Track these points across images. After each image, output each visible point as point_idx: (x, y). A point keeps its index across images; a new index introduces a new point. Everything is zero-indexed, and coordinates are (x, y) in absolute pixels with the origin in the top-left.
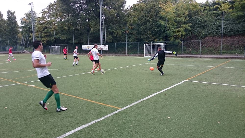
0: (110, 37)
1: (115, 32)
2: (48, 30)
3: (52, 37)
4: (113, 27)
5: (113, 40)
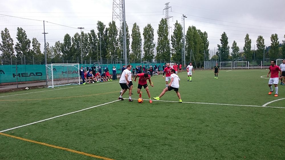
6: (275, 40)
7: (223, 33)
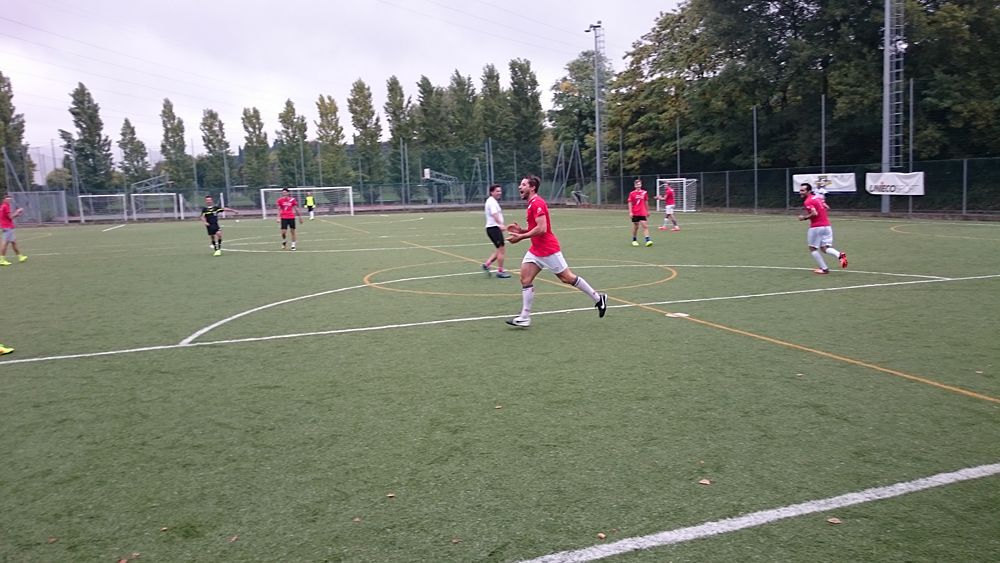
0: (931, 131)
1: (959, 108)
2: (651, 119)
3: (663, 147)
4: (949, 88)
5: (944, 148)
6: (254, 128)
7: (77, 86)
